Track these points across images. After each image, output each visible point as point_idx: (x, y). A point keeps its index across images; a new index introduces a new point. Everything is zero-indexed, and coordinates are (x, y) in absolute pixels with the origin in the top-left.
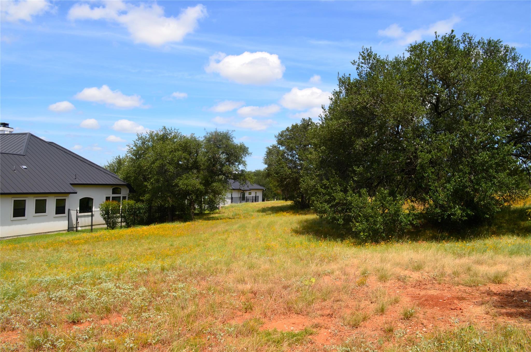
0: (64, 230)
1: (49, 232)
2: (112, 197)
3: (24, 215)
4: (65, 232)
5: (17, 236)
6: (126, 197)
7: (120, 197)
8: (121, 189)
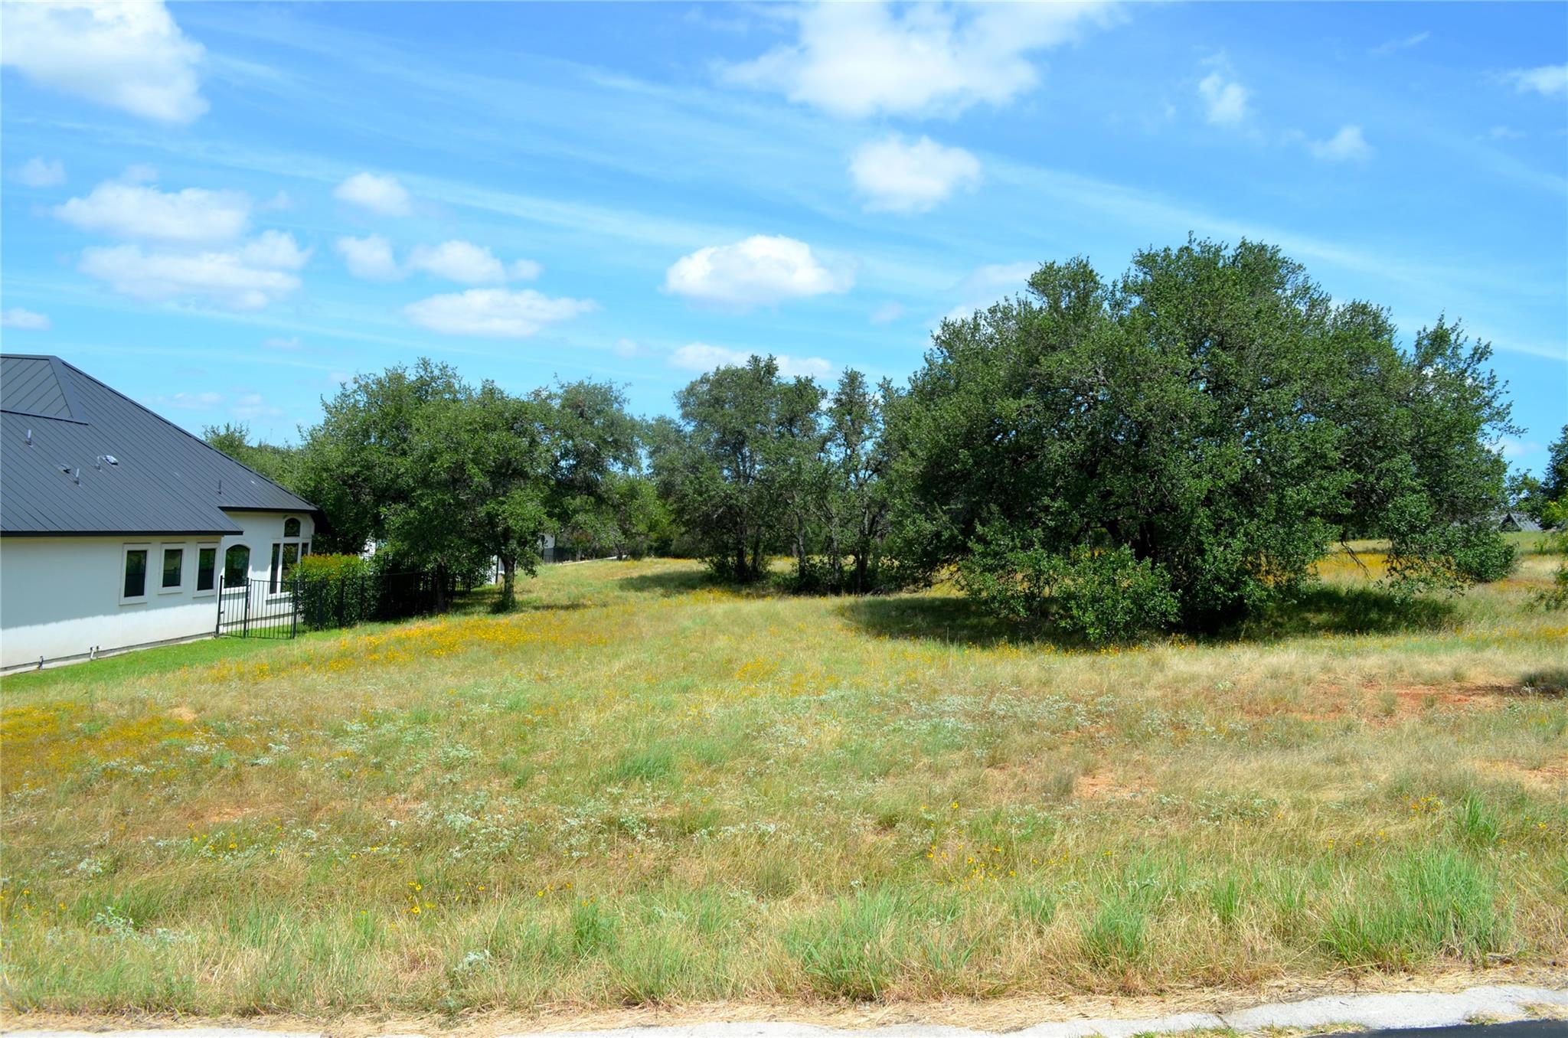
0: (209, 634)
2: (285, 545)
3: (142, 593)
4: (209, 638)
5: (127, 648)
6: (307, 544)
7: (296, 545)
8: (299, 523)
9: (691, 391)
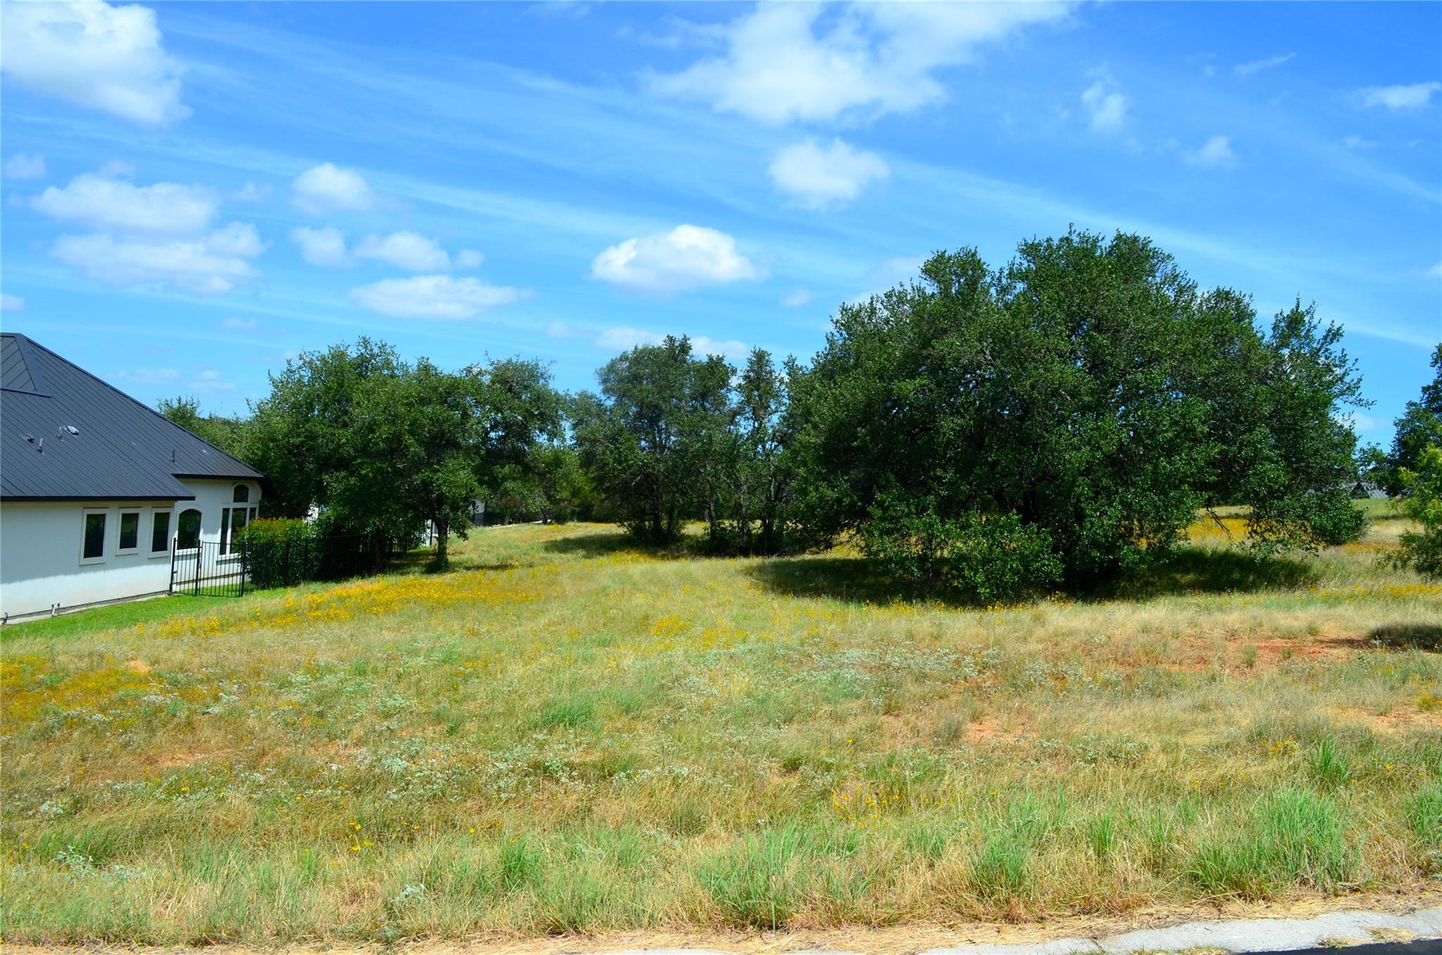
0: (163, 592)
1: (138, 596)
2: (234, 509)
3: (100, 555)
4: (163, 596)
5: (87, 605)
6: (255, 509)
7: (245, 510)
8: (247, 489)
9: (611, 368)
